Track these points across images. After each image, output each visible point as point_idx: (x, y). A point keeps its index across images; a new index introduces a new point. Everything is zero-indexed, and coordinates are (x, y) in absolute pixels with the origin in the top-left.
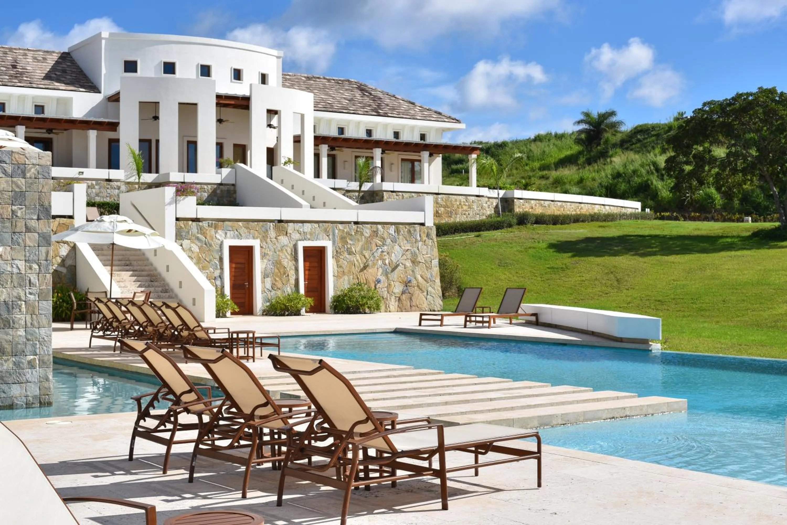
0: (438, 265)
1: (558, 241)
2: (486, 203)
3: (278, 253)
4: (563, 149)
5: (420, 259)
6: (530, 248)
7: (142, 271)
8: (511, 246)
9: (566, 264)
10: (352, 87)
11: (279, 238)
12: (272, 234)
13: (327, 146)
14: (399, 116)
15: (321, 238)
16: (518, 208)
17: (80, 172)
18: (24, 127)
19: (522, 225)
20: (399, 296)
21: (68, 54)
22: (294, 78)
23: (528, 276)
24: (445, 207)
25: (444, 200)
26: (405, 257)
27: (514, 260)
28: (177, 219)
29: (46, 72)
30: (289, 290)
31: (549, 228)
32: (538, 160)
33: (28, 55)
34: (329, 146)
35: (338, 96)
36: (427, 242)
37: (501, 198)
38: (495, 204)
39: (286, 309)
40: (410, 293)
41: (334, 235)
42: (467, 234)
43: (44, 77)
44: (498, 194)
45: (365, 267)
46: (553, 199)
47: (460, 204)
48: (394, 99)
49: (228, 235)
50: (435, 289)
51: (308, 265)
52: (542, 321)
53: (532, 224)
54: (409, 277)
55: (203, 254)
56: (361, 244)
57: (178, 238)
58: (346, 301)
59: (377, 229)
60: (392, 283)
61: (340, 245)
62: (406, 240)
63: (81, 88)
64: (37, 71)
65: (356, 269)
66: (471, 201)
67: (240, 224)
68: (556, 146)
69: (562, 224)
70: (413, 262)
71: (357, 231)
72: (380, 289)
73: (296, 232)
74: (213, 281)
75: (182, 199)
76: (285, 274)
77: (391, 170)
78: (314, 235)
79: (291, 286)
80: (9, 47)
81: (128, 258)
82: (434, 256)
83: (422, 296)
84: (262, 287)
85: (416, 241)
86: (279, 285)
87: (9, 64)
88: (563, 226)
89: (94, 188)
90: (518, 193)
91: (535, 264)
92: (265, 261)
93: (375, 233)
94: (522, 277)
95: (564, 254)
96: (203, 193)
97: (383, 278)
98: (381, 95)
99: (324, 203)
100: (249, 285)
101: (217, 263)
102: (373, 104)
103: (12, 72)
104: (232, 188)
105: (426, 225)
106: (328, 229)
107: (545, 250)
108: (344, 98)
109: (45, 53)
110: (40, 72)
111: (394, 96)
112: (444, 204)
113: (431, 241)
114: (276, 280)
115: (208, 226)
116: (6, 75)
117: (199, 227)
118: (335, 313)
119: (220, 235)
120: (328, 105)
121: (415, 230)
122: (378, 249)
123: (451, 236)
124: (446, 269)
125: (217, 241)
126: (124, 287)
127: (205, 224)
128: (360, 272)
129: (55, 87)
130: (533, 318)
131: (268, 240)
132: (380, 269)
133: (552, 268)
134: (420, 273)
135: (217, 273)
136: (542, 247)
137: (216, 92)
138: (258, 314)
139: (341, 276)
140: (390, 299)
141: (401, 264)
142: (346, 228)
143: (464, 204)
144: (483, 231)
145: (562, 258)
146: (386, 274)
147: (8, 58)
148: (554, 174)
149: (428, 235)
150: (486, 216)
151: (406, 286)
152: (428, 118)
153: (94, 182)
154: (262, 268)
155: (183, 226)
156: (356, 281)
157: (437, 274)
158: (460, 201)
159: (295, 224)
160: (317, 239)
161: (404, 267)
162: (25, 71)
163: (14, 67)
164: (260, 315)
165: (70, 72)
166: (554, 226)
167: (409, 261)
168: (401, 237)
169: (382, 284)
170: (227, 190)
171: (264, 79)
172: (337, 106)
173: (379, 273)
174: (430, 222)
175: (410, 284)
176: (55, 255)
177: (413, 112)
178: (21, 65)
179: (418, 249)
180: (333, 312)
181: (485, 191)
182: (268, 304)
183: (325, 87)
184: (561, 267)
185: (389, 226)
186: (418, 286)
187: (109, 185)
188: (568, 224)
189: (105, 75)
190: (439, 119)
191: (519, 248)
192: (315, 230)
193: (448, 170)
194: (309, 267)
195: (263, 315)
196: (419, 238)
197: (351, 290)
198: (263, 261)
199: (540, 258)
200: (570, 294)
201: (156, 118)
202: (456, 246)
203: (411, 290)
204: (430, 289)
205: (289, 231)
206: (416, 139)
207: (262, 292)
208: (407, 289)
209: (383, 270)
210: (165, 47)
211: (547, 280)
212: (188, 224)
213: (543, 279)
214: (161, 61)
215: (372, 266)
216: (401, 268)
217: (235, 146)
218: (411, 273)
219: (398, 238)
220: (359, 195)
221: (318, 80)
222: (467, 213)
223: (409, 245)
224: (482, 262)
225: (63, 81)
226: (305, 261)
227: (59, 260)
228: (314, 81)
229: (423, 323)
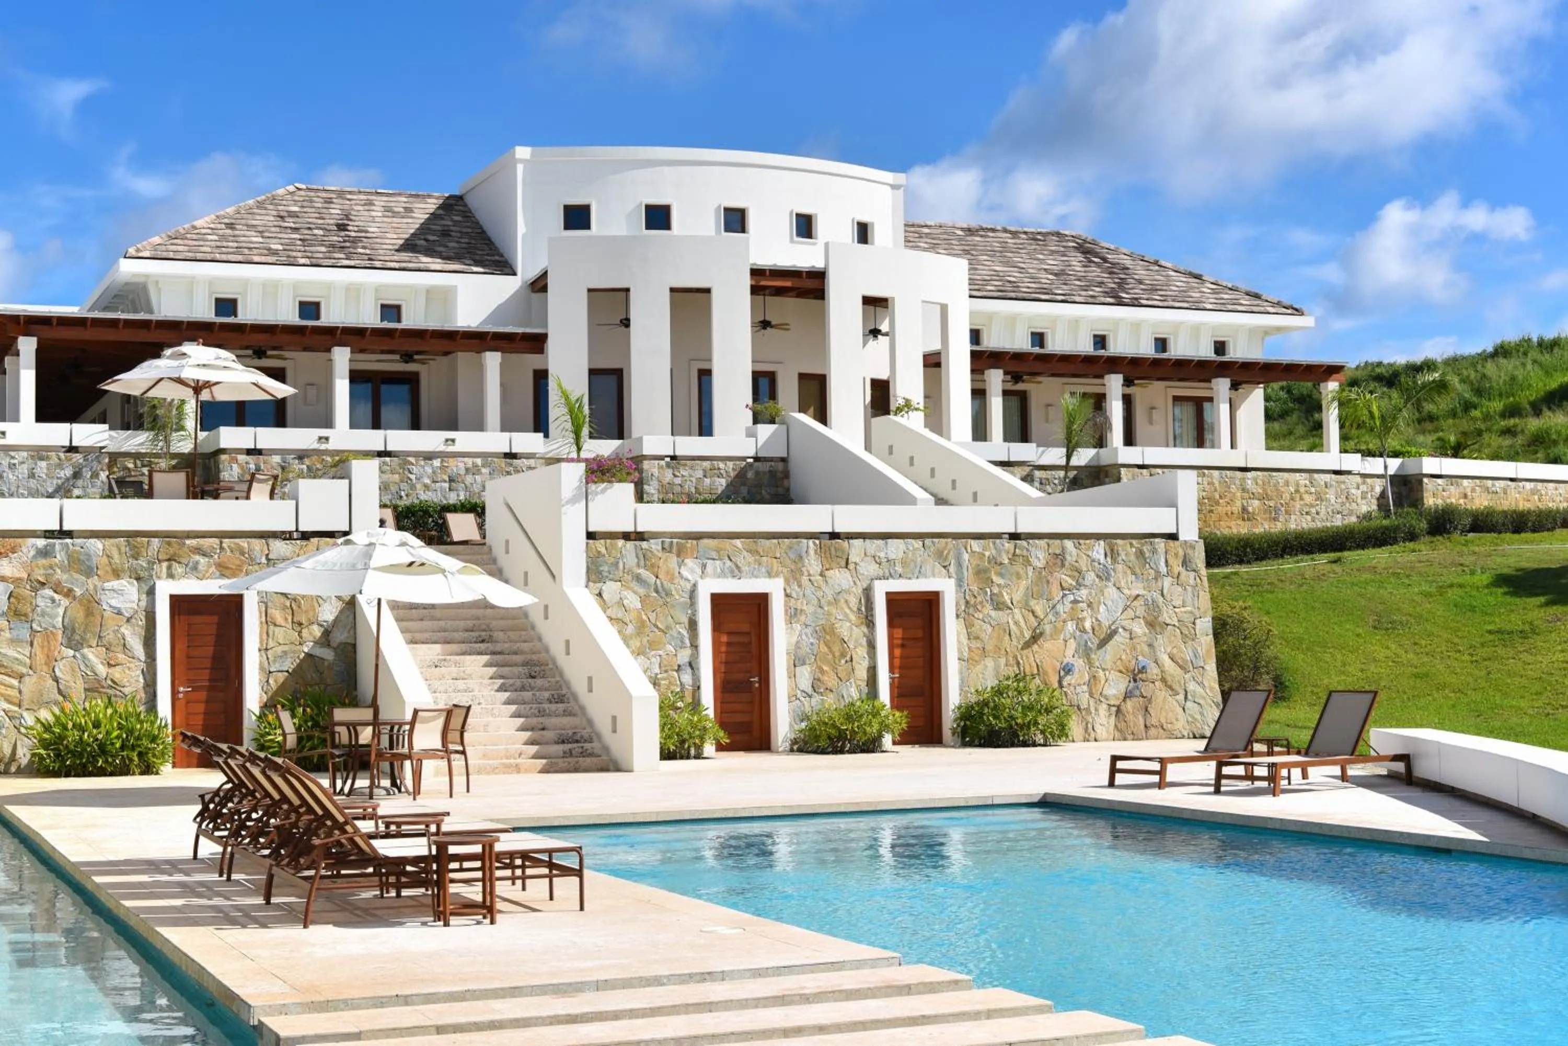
0: (1211, 631)
1: (1517, 570)
2: (1358, 488)
3: (826, 609)
4: (1556, 371)
5: (1167, 616)
6: (1451, 586)
7: (516, 653)
8: (1407, 581)
9: (1531, 623)
10: (1064, 247)
11: (828, 573)
12: (813, 564)
13: (1001, 372)
14: (1165, 304)
15: (929, 573)
16: (1433, 498)
17: (447, 440)
18: (348, 349)
19: (1441, 534)
20: (1117, 703)
21: (460, 198)
22: (939, 231)
23: (1442, 652)
24: (1264, 497)
25: (1260, 482)
26: (1130, 613)
27: (1410, 615)
28: (591, 536)
29: (407, 236)
30: (853, 692)
31: (1503, 540)
32: (1501, 395)
33: (376, 203)
34: (1006, 373)
35: (1032, 267)
36: (1182, 577)
37: (1391, 476)
38: (1378, 490)
39: (842, 736)
40: (1143, 697)
41: (959, 565)
42: (1311, 556)
43: (402, 245)
44: (1386, 467)
45: (1035, 638)
46: (1513, 476)
47: (1297, 491)
48: (1157, 268)
49: (709, 569)
50: (1204, 687)
51: (900, 636)
52: (1421, 776)
53: (1464, 532)
54: (1140, 658)
55: (650, 614)
56: (1024, 583)
57: (593, 577)
58: (985, 717)
59: (1063, 549)
60: (1101, 673)
61: (975, 588)
62: (1134, 573)
63: (476, 266)
64: (388, 235)
65: (1015, 642)
66: (1323, 483)
67: (738, 543)
68: (1541, 365)
69: (1534, 530)
70: (1151, 625)
71: (1014, 554)
72: (1072, 688)
73: (869, 558)
74: (675, 674)
75: (599, 489)
76: (843, 655)
77: (1151, 422)
78: (912, 565)
79: (859, 683)
80: (338, 188)
81: (488, 626)
82: (1202, 610)
83: (1173, 703)
84: (789, 686)
85: (1158, 576)
86: (830, 680)
87: (332, 222)
88: (1536, 535)
89: (478, 472)
90: (1431, 465)
91: (1457, 622)
92: (797, 627)
93: (1059, 558)
94: (1427, 654)
95: (1529, 600)
96: (717, 479)
97: (1079, 664)
98: (1128, 262)
99: (975, 494)
100: (760, 682)
101: (685, 633)
102: (1109, 280)
103: (336, 238)
104: (780, 466)
105: (1182, 537)
106: (946, 552)
107: (1486, 591)
108: (1045, 270)
109: (411, 199)
110: (395, 236)
111: (1156, 263)
112: (1260, 491)
113: (1192, 574)
114: (822, 671)
115: (663, 549)
116: (322, 245)
117: (640, 553)
118: (965, 745)
119: (690, 569)
120: (1008, 284)
121: (1154, 551)
122: (1064, 595)
123: (1275, 562)
124: (1245, 639)
125: (682, 583)
126: (466, 691)
127: (654, 545)
128: (1022, 649)
129: (422, 266)
130: (1400, 767)
131: (805, 579)
132: (1072, 640)
133: (1499, 632)
134: (1169, 651)
135: (684, 656)
136: (1479, 584)
137: (751, 262)
138: (780, 749)
139: (977, 658)
140: (1096, 710)
141: (1121, 630)
142: (989, 549)
143: (1306, 492)
144: (1349, 549)
145: (1524, 609)
146: (1086, 652)
147: (333, 211)
148: (1533, 424)
149: (1186, 563)
150: (1358, 517)
151: (1135, 681)
152: (1230, 307)
153: (479, 461)
154: (788, 644)
155: (603, 550)
156: (1012, 671)
157: (1208, 651)
158: (1298, 485)
159: (868, 541)
160: (920, 575)
161: (1128, 636)
162: (363, 234)
163: (342, 227)
164: (784, 752)
165: (458, 235)
166: (1516, 536)
167: (1142, 621)
168: (1120, 567)
169: (1076, 675)
170: (770, 471)
171: (863, 233)
172: (1029, 288)
173: (1070, 651)
174: (1190, 532)
175: (1143, 676)
176: (309, 619)
177: (1198, 295)
178: (356, 224)
179: (1163, 595)
180: (959, 743)
181: (1353, 462)
182: (803, 725)
183: (1005, 247)
184: (1520, 629)
185: (1092, 541)
186: (1163, 680)
187: (511, 465)
188: (1548, 530)
189: (524, 235)
190: (1255, 309)
191: (1425, 587)
192: (914, 554)
193: (1306, 422)
194: (903, 639)
195: (792, 750)
196: (1163, 569)
197: (999, 692)
198: (792, 628)
199: (1473, 609)
200: (1536, 694)
201: (626, 323)
202: (1280, 585)
203: (1147, 689)
204: (1192, 686)
205: (853, 559)
206: (1206, 352)
207: (789, 698)
208: (1137, 688)
209: (1079, 644)
210: (648, 172)
211: (1485, 660)
212: (616, 544)
213: (1474, 659)
214: (641, 204)
215: (1051, 635)
216: (1121, 638)
217: (802, 377)
218: (1146, 648)
219: (1114, 570)
220: (1066, 477)
221: (991, 234)
222: (1313, 510)
223: (1140, 585)
224: (1336, 620)
225: (441, 252)
226: (891, 624)
227: (317, 631)
228: (982, 236)
229: (1120, 779)
